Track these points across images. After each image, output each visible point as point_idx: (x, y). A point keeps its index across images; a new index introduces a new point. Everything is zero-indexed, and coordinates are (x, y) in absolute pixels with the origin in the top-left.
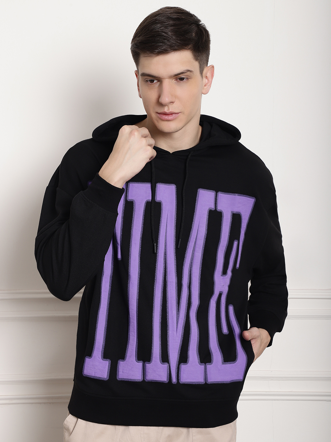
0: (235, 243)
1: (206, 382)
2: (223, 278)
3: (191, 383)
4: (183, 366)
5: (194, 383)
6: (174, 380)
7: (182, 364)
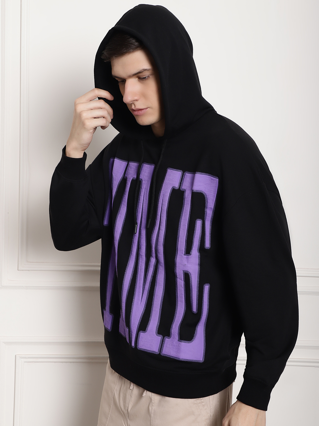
0: (199, 223)
1: (160, 354)
2: (187, 258)
3: (146, 351)
4: (142, 334)
5: (149, 352)
6: (133, 344)
7: (141, 331)
